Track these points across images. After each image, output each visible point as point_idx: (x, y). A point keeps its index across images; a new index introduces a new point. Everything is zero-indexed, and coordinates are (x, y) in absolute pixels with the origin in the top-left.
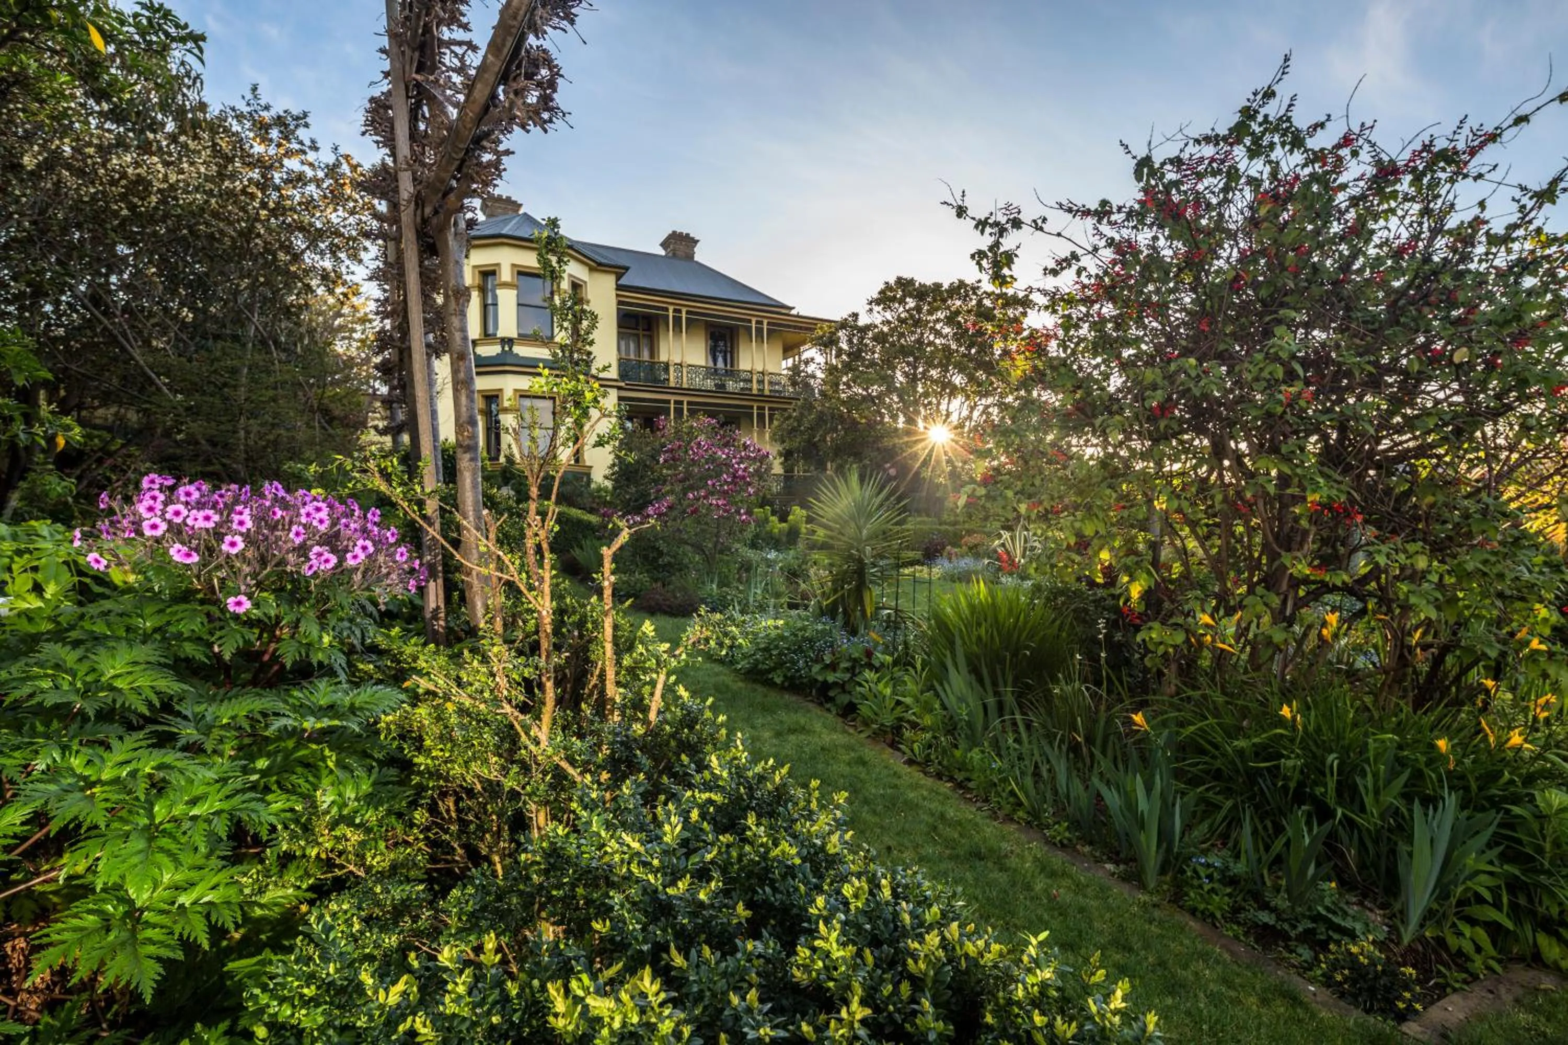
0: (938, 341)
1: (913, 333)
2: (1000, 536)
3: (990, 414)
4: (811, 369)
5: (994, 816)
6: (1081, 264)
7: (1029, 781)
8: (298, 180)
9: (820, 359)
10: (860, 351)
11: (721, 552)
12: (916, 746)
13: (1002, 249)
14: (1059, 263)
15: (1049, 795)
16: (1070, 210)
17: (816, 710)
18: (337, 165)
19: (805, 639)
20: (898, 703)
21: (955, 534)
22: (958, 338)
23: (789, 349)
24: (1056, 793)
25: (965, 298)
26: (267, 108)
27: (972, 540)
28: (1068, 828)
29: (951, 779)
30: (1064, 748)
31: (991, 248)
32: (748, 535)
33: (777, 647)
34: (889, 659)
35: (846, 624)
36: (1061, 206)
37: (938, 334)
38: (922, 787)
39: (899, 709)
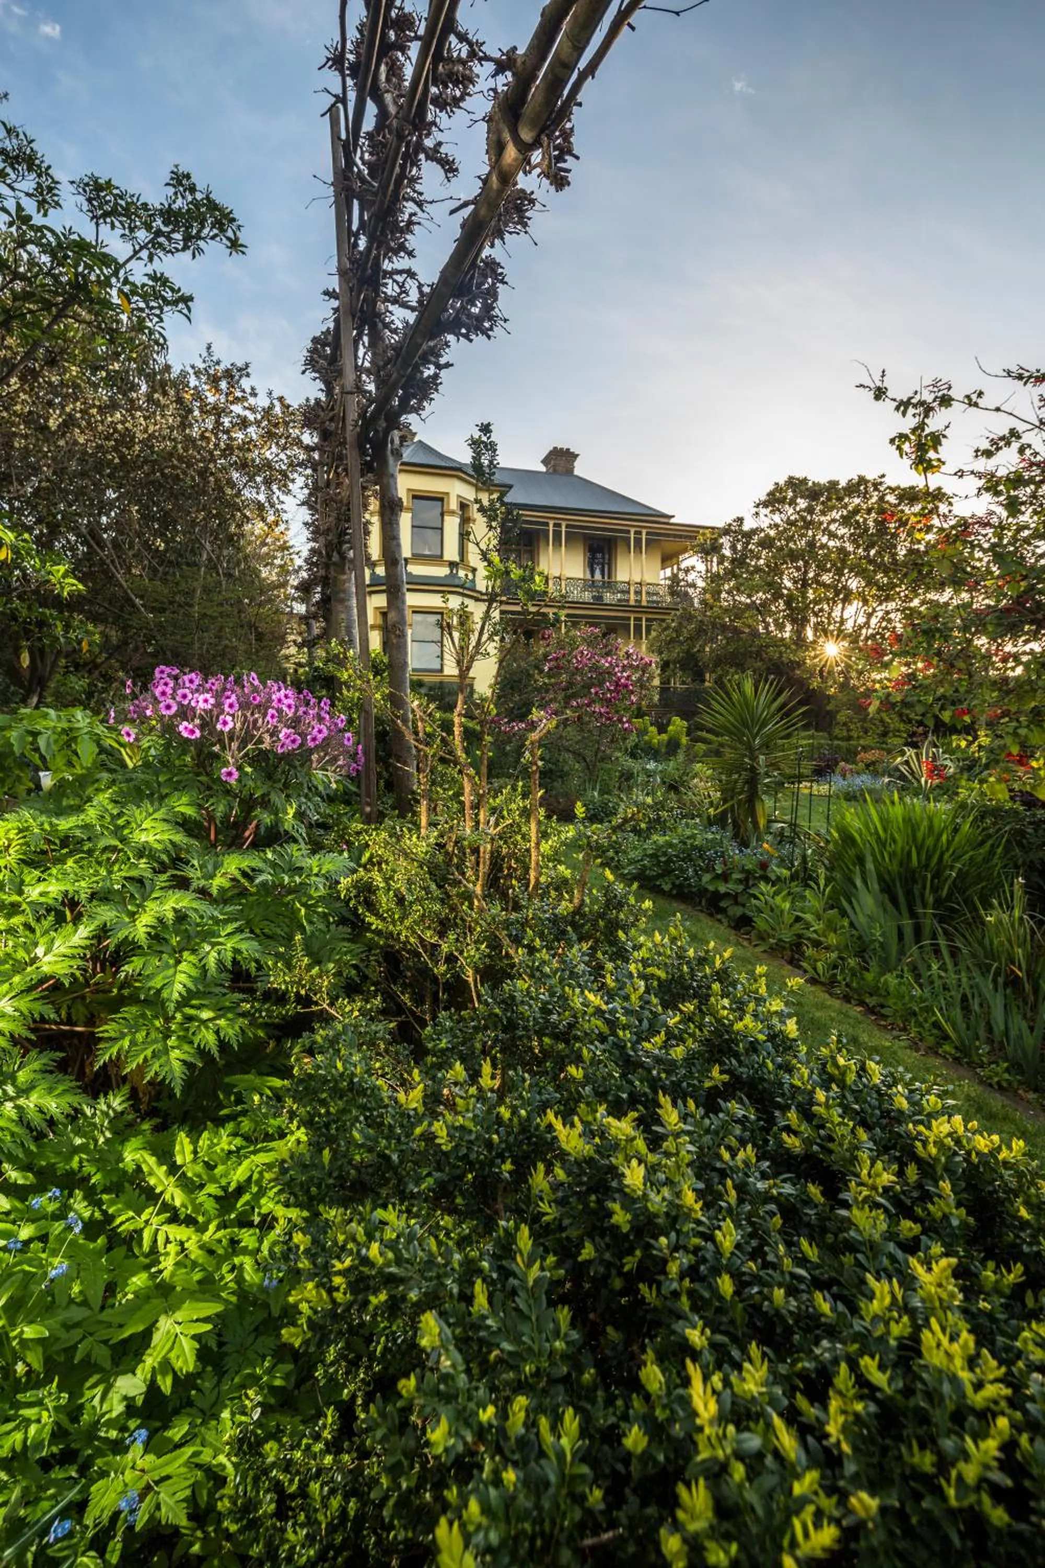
0: (831, 544)
1: (803, 535)
2: (903, 753)
3: (890, 621)
4: (691, 577)
5: (914, 1046)
6: (1023, 441)
7: (957, 1013)
8: (244, 423)
9: (701, 567)
10: (744, 557)
11: (602, 760)
12: (819, 965)
13: (927, 431)
14: (993, 442)
15: (982, 1033)
16: (1020, 377)
17: (706, 920)
18: (271, 407)
19: (694, 848)
20: (798, 919)
21: (848, 750)
22: (854, 539)
23: (667, 559)
24: (990, 1030)
25: (866, 496)
26: (218, 363)
27: (870, 756)
28: (1007, 1070)
29: (861, 1003)
30: (1001, 980)
31: (914, 431)
32: (630, 743)
33: (665, 854)
34: (786, 873)
35: (736, 836)
36: (1009, 373)
37: (833, 535)
38: (829, 1007)
39: (798, 925)
